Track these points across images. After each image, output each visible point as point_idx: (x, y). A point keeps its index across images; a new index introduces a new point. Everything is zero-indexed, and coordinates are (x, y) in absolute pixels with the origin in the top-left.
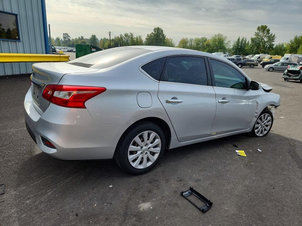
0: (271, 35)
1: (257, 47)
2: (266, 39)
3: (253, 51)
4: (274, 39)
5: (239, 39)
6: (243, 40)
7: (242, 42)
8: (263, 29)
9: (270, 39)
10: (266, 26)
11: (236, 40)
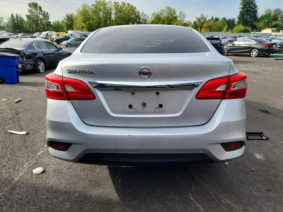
0: (45, 12)
1: (35, 24)
2: (41, 17)
3: (33, 28)
4: (48, 17)
5: (12, 16)
6: (17, 16)
7: (18, 19)
8: (34, 5)
9: (45, 17)
10: (36, 3)
11: (10, 16)
